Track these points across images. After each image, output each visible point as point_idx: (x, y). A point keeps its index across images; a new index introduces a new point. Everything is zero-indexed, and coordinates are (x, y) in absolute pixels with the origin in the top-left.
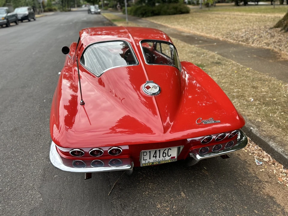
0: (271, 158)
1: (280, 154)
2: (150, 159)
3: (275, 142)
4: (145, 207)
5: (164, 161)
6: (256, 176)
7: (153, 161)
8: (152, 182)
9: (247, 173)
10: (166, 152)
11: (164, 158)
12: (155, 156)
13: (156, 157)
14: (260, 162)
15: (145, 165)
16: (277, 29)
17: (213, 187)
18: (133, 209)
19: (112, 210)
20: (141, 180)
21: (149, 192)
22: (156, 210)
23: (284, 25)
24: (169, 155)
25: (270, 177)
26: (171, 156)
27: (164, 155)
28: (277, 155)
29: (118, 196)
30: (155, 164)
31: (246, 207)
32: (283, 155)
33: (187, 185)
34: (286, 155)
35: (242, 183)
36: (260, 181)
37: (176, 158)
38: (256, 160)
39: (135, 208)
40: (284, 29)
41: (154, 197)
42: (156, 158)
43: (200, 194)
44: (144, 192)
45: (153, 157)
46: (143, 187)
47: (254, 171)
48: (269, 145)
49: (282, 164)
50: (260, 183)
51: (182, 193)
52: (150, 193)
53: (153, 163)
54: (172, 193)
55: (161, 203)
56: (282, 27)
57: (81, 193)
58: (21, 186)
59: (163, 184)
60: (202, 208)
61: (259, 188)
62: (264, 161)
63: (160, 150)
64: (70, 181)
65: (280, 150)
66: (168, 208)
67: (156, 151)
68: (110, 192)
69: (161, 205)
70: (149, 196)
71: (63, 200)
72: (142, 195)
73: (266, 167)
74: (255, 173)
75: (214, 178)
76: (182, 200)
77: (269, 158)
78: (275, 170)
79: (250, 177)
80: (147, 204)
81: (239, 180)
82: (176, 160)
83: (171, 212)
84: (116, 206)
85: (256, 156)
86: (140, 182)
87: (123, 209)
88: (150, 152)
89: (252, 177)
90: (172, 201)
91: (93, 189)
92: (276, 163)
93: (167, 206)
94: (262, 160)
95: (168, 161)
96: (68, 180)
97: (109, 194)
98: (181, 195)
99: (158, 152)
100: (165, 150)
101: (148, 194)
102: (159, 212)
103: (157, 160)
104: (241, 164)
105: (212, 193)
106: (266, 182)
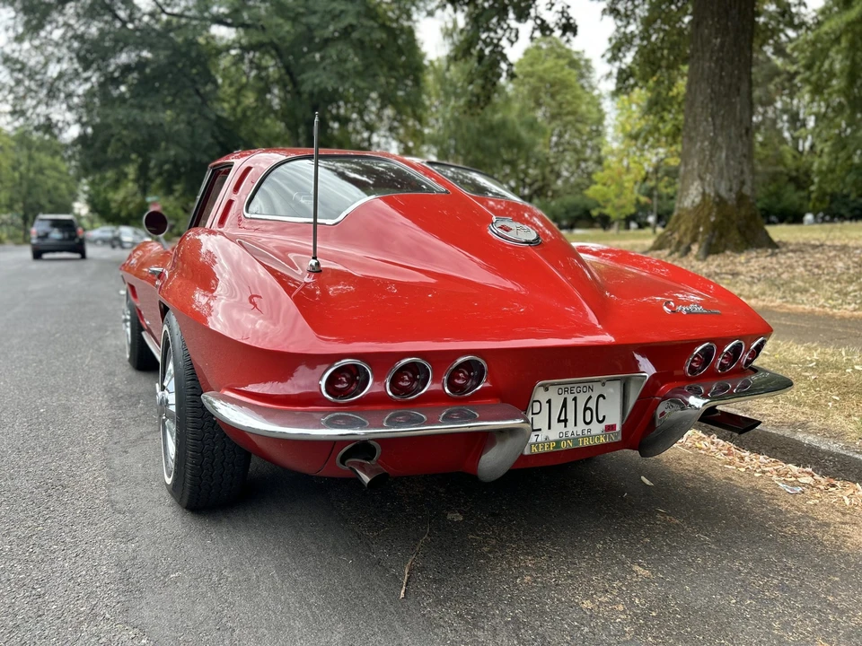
0: (817, 477)
1: (838, 455)
2: (549, 428)
3: (810, 433)
4: (546, 612)
5: (588, 437)
6: (807, 516)
7: (558, 438)
8: (528, 554)
9: (781, 512)
10: (592, 404)
11: (587, 427)
12: (562, 418)
13: (565, 421)
14: (795, 489)
15: (538, 448)
16: (659, 252)
17: (713, 546)
18: (507, 623)
19: (436, 634)
20: (490, 552)
21: (531, 576)
22: (585, 613)
23: (674, 242)
24: (601, 419)
25: (844, 514)
26: (605, 423)
27: (588, 412)
28: (830, 461)
29: (437, 597)
30: (564, 446)
31: (837, 579)
32: (851, 455)
33: (639, 549)
34: (857, 452)
35: (785, 532)
36: (828, 525)
37: (618, 428)
38: (780, 484)
39: (512, 617)
40: (677, 250)
41: (557, 585)
42: (565, 426)
43: (690, 565)
44: (517, 578)
45: (559, 421)
46: (505, 566)
47: (793, 505)
48: (799, 441)
49: (855, 483)
50: (829, 527)
51: (636, 568)
52: (538, 577)
53: (558, 442)
54: (607, 570)
55: (587, 596)
56: (670, 247)
57: (297, 605)
58: (40, 616)
59: (564, 554)
60: (721, 594)
61: (835, 536)
62: (804, 485)
63: (575, 399)
64: (239, 581)
65: (836, 447)
66: (621, 606)
67: (565, 399)
68: (403, 591)
69: (593, 602)
70: (540, 585)
71: (237, 632)
72: (515, 585)
73: (818, 495)
74: (799, 510)
75: (701, 528)
76: (647, 582)
77: (813, 476)
78: (845, 498)
79: (793, 519)
80: (547, 604)
81: (771, 527)
82: (620, 438)
83: (635, 614)
84: (445, 622)
85: (775, 477)
86: (489, 558)
87: (475, 626)
88: (549, 402)
89: (799, 518)
90: (620, 588)
91: (336, 590)
92: (838, 484)
93: (614, 602)
94: (796, 483)
95: (599, 439)
96: (229, 579)
97: (402, 595)
98: (636, 572)
99: (570, 405)
100: (590, 397)
101: (535, 582)
102: (597, 617)
103: (569, 434)
104: (749, 495)
105: (722, 560)
106: (843, 523)
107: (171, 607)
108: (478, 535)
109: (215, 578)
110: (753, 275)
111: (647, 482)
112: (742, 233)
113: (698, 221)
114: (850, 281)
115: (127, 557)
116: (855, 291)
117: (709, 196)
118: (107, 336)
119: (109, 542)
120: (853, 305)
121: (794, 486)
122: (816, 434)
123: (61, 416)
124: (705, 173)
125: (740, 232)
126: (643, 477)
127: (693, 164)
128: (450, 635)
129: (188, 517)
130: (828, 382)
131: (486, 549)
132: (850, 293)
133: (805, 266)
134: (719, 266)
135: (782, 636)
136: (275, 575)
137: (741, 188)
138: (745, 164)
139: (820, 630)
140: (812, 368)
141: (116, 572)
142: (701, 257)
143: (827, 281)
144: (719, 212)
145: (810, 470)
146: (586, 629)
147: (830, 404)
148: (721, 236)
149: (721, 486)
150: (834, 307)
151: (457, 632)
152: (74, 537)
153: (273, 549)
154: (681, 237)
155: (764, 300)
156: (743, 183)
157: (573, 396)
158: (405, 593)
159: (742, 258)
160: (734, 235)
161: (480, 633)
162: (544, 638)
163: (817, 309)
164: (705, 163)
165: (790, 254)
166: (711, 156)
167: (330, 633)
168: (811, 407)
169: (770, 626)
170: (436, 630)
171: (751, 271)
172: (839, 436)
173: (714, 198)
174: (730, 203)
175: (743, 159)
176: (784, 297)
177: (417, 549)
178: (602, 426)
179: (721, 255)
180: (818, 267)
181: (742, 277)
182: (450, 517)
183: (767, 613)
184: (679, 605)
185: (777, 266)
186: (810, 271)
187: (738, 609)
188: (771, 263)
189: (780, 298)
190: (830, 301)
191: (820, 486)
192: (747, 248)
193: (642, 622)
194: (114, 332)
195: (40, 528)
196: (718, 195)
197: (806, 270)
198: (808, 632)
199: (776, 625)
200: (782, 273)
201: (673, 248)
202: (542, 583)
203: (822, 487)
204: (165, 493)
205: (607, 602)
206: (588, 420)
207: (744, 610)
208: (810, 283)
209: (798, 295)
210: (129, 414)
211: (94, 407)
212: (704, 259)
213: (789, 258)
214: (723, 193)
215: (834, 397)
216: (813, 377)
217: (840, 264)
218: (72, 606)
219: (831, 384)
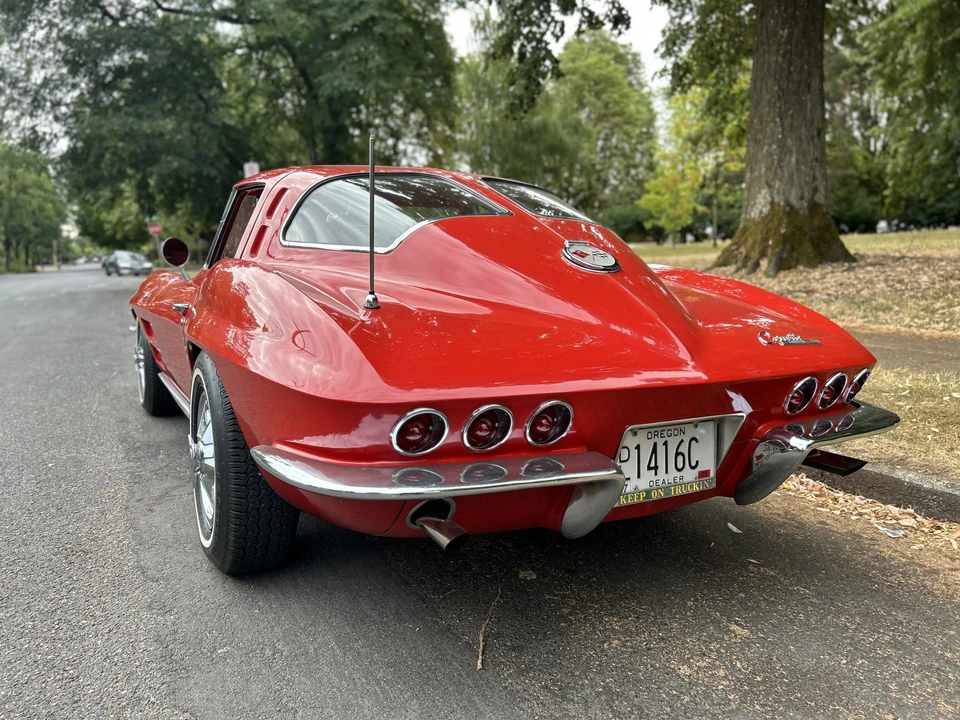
0: (920, 518)
1: (943, 494)
2: (639, 477)
3: (910, 470)
4: (640, 681)
5: (681, 485)
6: (914, 563)
7: (648, 487)
8: (612, 615)
9: (884, 559)
10: (684, 449)
11: (679, 474)
12: (653, 465)
13: (656, 468)
14: (897, 532)
15: (627, 499)
16: (724, 269)
17: (815, 600)
18: (599, 694)
19: (521, 709)
20: (570, 614)
21: (619, 639)
22: (683, 680)
23: (741, 258)
24: (693, 464)
25: (953, 559)
26: (698, 469)
27: (680, 458)
28: (934, 500)
29: (518, 667)
30: (654, 496)
31: (952, 633)
33: (733, 605)
35: (890, 582)
36: (936, 572)
37: (712, 474)
38: (880, 527)
39: (604, 688)
40: (744, 266)
41: (649, 649)
42: (656, 474)
43: (792, 622)
44: (604, 642)
45: (649, 468)
46: (589, 629)
47: (896, 551)
48: (899, 479)
50: (938, 574)
51: (734, 627)
52: (627, 641)
53: (648, 492)
54: (702, 631)
55: (683, 661)
56: (736, 262)
57: (364, 680)
58: (76, 702)
59: (652, 614)
60: (830, 654)
61: (946, 585)
62: (906, 527)
63: (666, 444)
64: (296, 656)
65: (940, 485)
66: (722, 671)
67: (655, 444)
68: (480, 661)
69: (690, 667)
70: (629, 650)
71: (300, 713)
72: (603, 651)
73: (922, 539)
74: (904, 556)
75: (799, 580)
76: (747, 643)
77: (915, 518)
78: (953, 541)
79: (899, 567)
80: (640, 671)
81: (875, 576)
82: (714, 485)
83: (739, 680)
84: (530, 695)
85: (873, 520)
86: (571, 621)
87: (564, 698)
88: (638, 447)
89: (905, 565)
90: (718, 651)
91: (405, 662)
92: (944, 526)
93: (713, 667)
94: (897, 526)
95: (692, 487)
96: (284, 653)
97: (479, 666)
98: (734, 632)
99: (661, 450)
100: (682, 441)
101: (624, 646)
102: (697, 685)
103: (660, 483)
104: (848, 541)
105: (827, 615)
106: (952, 570)
107: (222, 687)
108: (555, 595)
109: (268, 653)
110: (829, 292)
111: (734, 529)
112: (816, 246)
113: (767, 233)
114: (937, 298)
115: (166, 631)
116: (943, 308)
117: (779, 204)
118: (114, 378)
119: (144, 614)
120: (942, 324)
121: (895, 529)
122: (916, 470)
123: (72, 471)
124: (773, 180)
125: (813, 244)
126: (729, 524)
127: (760, 170)
128: (537, 710)
129: (230, 584)
130: (925, 412)
131: (566, 611)
132: (938, 310)
133: (886, 281)
134: (791, 282)
135: (900, 700)
136: (336, 647)
137: (813, 196)
138: (817, 169)
139: (941, 690)
140: (905, 396)
141: (157, 649)
142: (771, 273)
143: (912, 297)
144: (789, 224)
145: (912, 511)
146: (687, 699)
147: (929, 437)
148: (793, 249)
149: (816, 531)
150: (921, 326)
151: (544, 705)
152: (104, 610)
153: (330, 618)
154: (748, 252)
155: (843, 320)
156: (815, 190)
157: (663, 440)
158: (482, 663)
159: (817, 273)
160: (807, 248)
161: (570, 706)
162: (640, 708)
163: (903, 329)
164: (774, 168)
165: (869, 268)
166: (780, 161)
167: (403, 711)
168: (909, 441)
169: (886, 688)
170: (521, 705)
171: (827, 288)
172: (942, 472)
173: (784, 208)
174: (801, 212)
175: (815, 163)
176: (865, 317)
177: (490, 613)
178: (695, 472)
179: (793, 270)
180: (901, 282)
181: (817, 295)
182: (522, 575)
183: (881, 673)
184: (785, 668)
185: (855, 282)
186: (892, 286)
187: (850, 670)
188: (849, 278)
189: (862, 318)
190: (916, 320)
191: (924, 529)
192: (821, 262)
193: (747, 688)
194: (121, 372)
195: (64, 601)
196: (788, 203)
197: (888, 286)
198: (929, 693)
199: (893, 686)
200: (861, 290)
201: (739, 264)
202: (632, 647)
203: (926, 530)
204: (202, 556)
205: (705, 667)
206: (680, 466)
207: (857, 671)
208: (892, 300)
209: (880, 313)
210: (150, 467)
211: (109, 459)
212: (775, 276)
213: (868, 272)
214: (794, 201)
215: (933, 429)
216: (908, 407)
217: (925, 278)
218: (111, 689)
219: (929, 414)
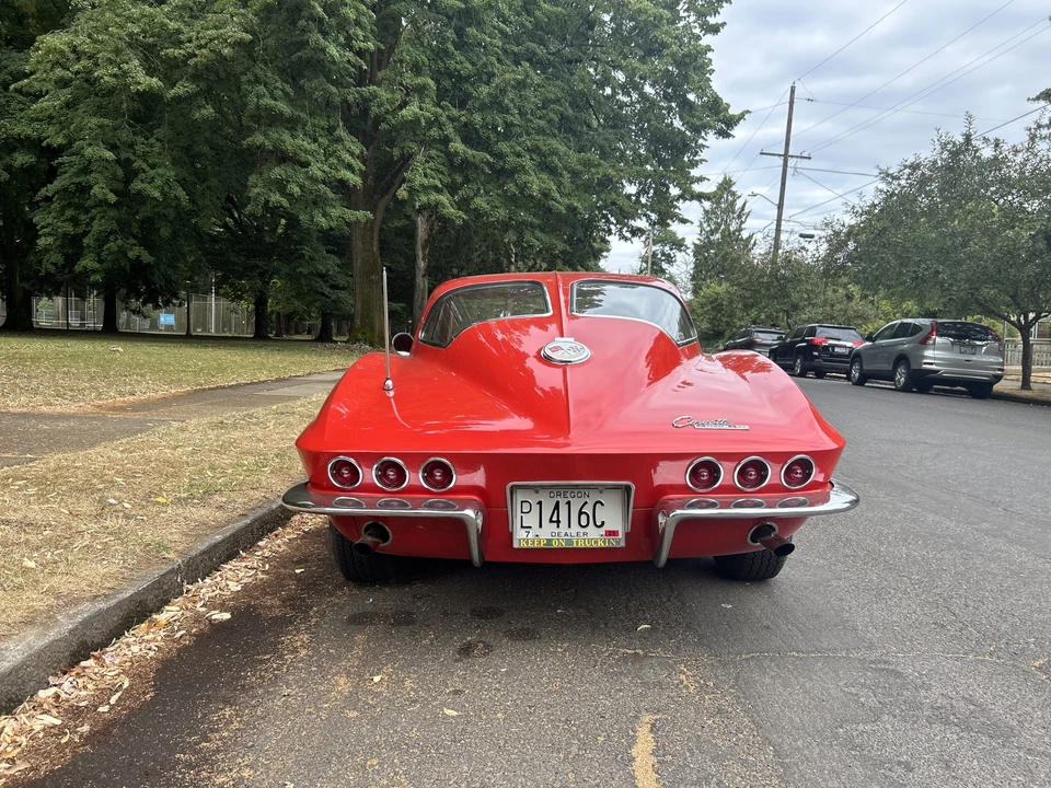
2: (541, 526)
5: (584, 539)
7: (550, 536)
10: (588, 509)
11: (582, 530)
12: (555, 519)
13: (558, 522)
15: (527, 543)
24: (599, 524)
26: (606, 528)
27: (584, 517)
30: (555, 545)
37: (621, 535)
42: (558, 527)
45: (551, 521)
53: (549, 541)
63: (569, 503)
67: (558, 503)
82: (623, 544)
88: (540, 503)
95: (596, 542)
99: (564, 507)
100: (586, 503)
103: (562, 535)
157: (566, 500)
178: (602, 531)
206: (584, 523)
